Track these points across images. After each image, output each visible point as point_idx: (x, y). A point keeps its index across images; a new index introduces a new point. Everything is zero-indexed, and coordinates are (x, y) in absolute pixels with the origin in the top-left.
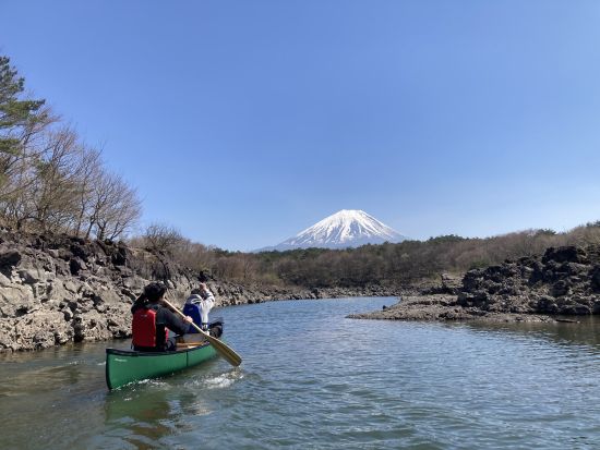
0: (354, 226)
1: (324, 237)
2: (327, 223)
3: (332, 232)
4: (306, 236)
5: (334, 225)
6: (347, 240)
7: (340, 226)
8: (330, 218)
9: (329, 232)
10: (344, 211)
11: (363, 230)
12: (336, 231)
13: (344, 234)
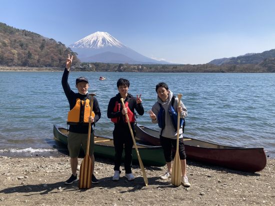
0: (104, 40)
1: (89, 45)
2: (90, 38)
3: (93, 42)
4: (80, 44)
5: (94, 39)
6: (101, 47)
7: (97, 40)
8: (91, 35)
9: (91, 42)
10: (98, 32)
11: (108, 42)
12: (95, 42)
13: (99, 44)
